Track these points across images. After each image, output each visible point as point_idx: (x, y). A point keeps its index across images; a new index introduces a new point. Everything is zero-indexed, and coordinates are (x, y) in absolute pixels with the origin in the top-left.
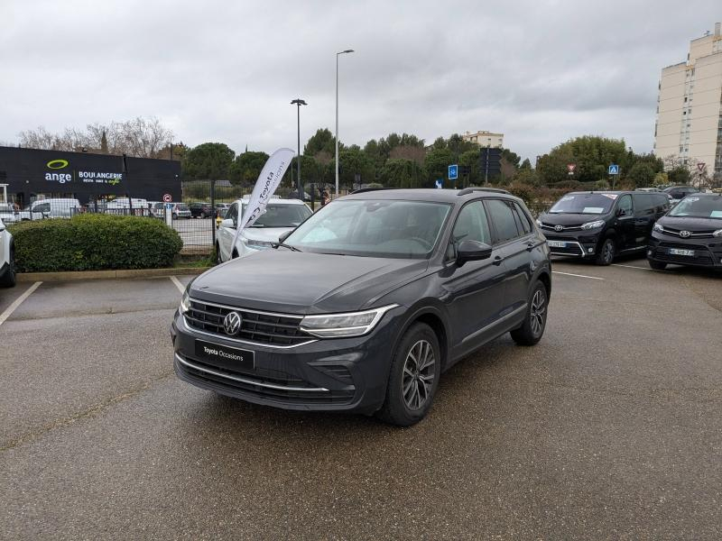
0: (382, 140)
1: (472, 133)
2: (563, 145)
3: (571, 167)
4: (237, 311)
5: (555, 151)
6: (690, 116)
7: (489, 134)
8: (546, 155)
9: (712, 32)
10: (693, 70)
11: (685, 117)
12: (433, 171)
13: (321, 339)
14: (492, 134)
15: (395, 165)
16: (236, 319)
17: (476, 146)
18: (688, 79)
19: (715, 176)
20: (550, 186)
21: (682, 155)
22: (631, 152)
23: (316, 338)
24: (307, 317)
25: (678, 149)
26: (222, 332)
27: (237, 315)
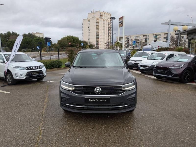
0: (5, 33)
1: (34, 33)
2: (64, 37)
3: (70, 44)
4: (99, 87)
5: (62, 39)
6: (90, 32)
7: (39, 33)
8: (60, 40)
9: (92, 12)
10: (90, 21)
11: (89, 32)
12: (25, 43)
13: (127, 91)
14: (40, 33)
15: (12, 41)
16: (100, 89)
17: (36, 37)
18: (89, 23)
19: (96, 46)
20: (62, 48)
21: (89, 41)
22: (80, 40)
23: (126, 91)
24: (123, 85)
25: (88, 40)
26: (94, 94)
27: (99, 88)
